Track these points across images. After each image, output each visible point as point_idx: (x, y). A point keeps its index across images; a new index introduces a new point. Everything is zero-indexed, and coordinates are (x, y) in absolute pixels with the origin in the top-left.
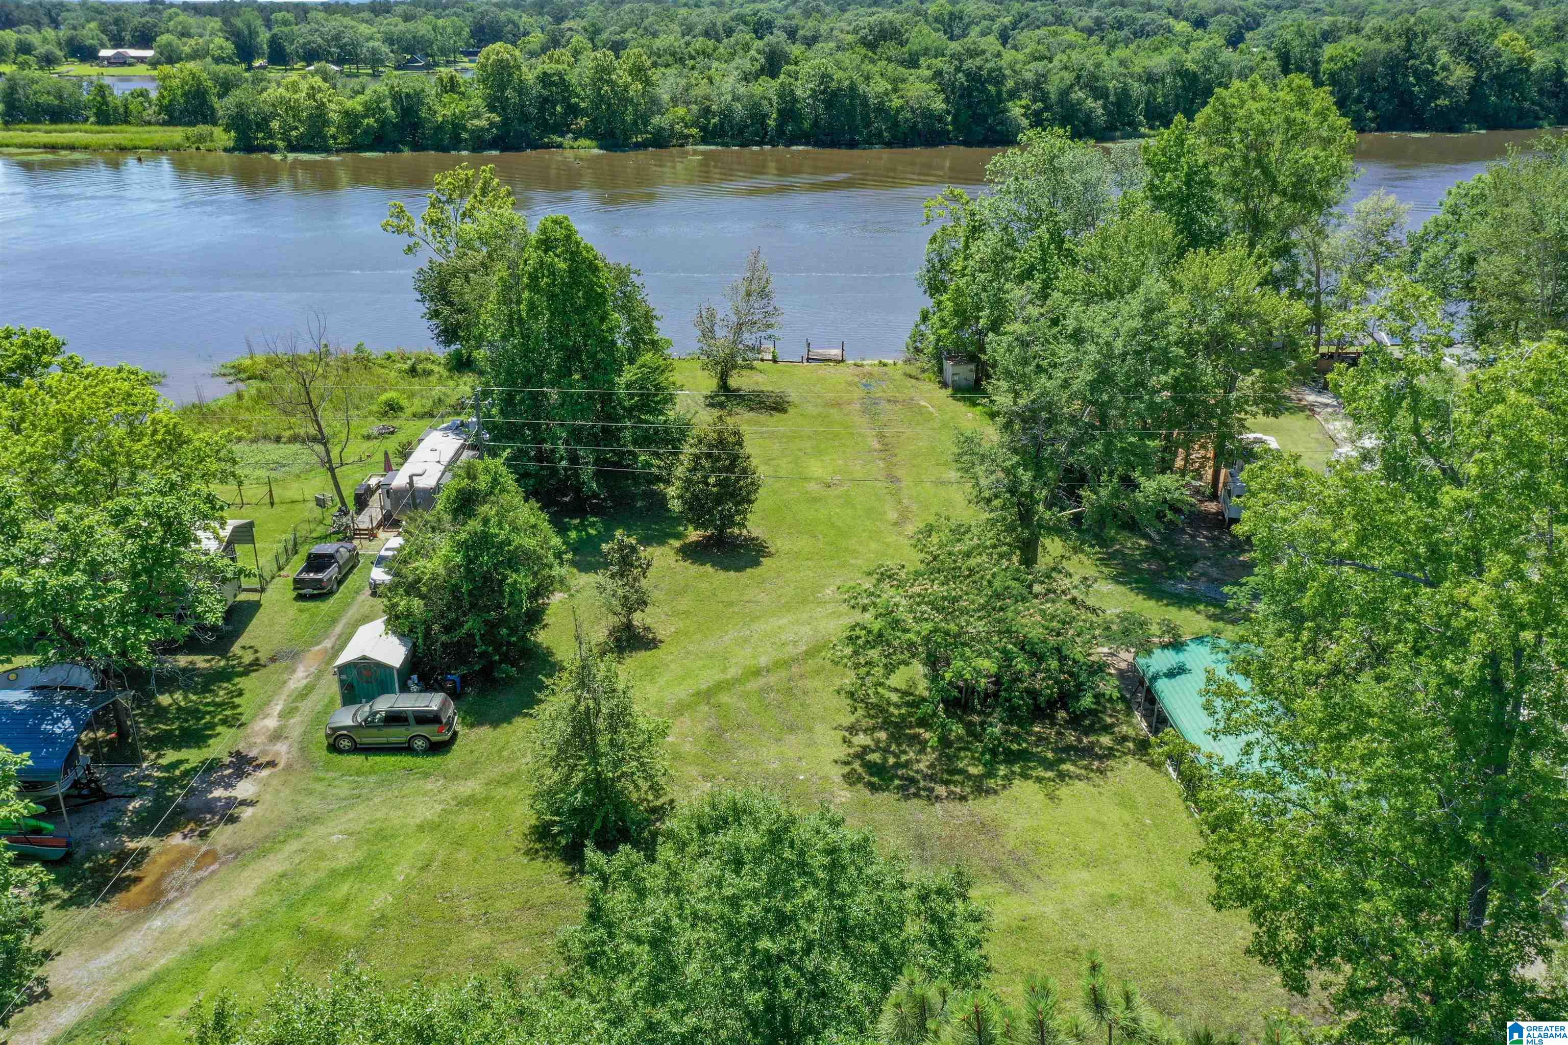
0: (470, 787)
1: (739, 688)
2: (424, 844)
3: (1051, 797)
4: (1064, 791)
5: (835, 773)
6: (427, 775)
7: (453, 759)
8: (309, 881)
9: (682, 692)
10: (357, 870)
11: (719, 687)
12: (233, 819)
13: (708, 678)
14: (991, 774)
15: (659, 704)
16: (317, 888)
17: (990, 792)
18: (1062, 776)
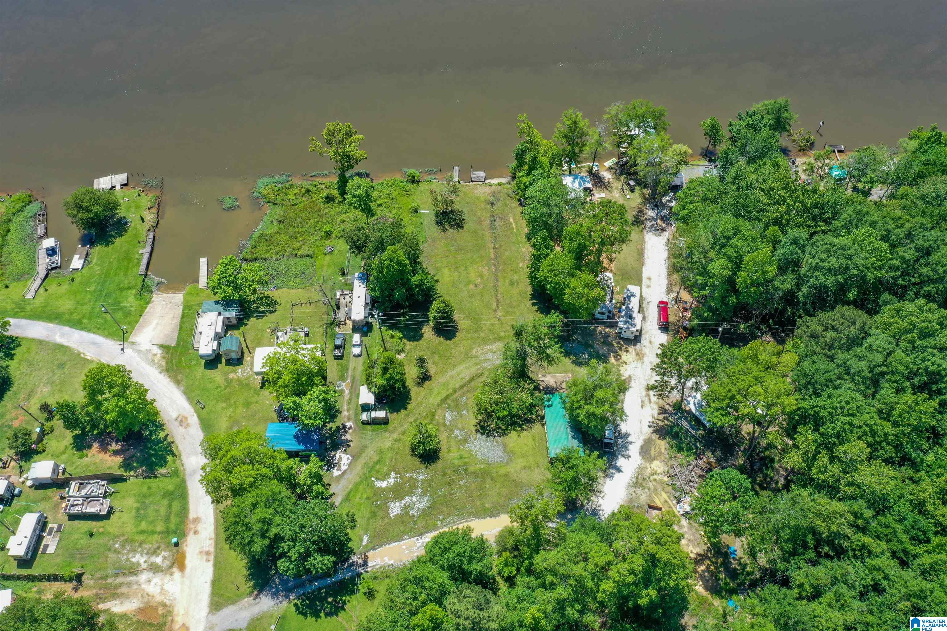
0: (395, 436)
1: (451, 398)
2: (390, 454)
3: (519, 436)
4: (522, 435)
5: (474, 429)
6: (385, 431)
7: (390, 427)
8: (370, 465)
9: (439, 399)
10: (378, 462)
11: (447, 397)
12: (349, 446)
13: (444, 394)
14: (507, 429)
15: (433, 405)
16: (373, 467)
17: (506, 434)
18: (522, 429)
